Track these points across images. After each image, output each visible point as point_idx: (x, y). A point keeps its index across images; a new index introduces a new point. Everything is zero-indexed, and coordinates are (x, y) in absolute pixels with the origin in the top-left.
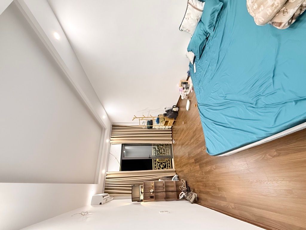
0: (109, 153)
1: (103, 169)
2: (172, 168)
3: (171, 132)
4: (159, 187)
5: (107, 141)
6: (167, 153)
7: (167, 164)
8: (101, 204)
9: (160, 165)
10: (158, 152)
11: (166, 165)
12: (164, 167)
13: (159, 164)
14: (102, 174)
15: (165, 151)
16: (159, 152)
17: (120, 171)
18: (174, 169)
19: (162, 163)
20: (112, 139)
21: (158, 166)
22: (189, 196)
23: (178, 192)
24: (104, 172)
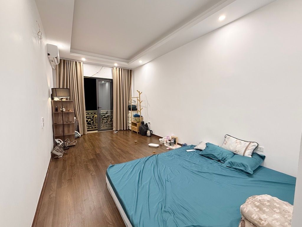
0: (103, 66)
1: (86, 58)
2: (88, 131)
3: (125, 129)
4: (68, 118)
5: (116, 65)
6: (103, 125)
7: (92, 126)
8: (49, 54)
9: (90, 118)
10: (104, 116)
11: (90, 124)
12: (88, 122)
13: (91, 117)
14: (80, 57)
15: (105, 123)
16: (104, 117)
17: (84, 77)
18: (87, 133)
19: (92, 120)
20: (118, 69)
21: (89, 116)
22: (59, 149)
23: (63, 138)
24: (84, 59)
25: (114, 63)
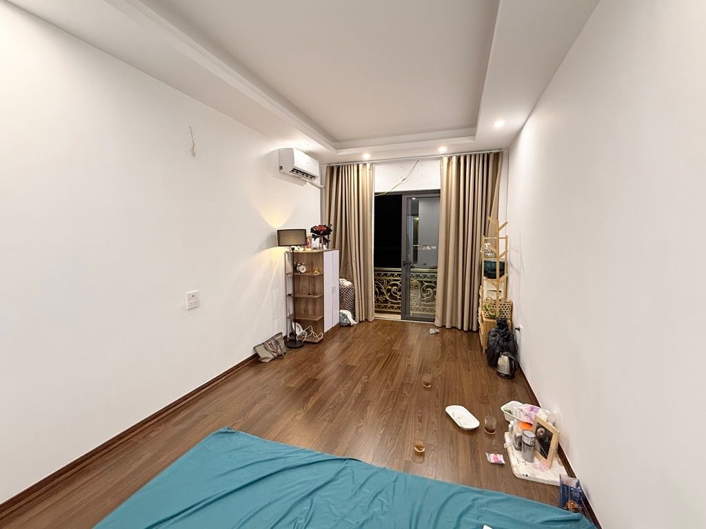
0: (417, 160)
1: (373, 153)
2: (376, 312)
3: (465, 329)
5: (443, 149)
6: (425, 305)
7: (398, 303)
8: (281, 168)
9: (396, 285)
10: (426, 284)
11: (396, 299)
12: (391, 294)
13: (397, 282)
14: (361, 154)
15: (427, 301)
16: (427, 287)
17: (375, 194)
18: (373, 316)
19: (400, 290)
21: (394, 280)
24: (366, 156)
25: (436, 147)
